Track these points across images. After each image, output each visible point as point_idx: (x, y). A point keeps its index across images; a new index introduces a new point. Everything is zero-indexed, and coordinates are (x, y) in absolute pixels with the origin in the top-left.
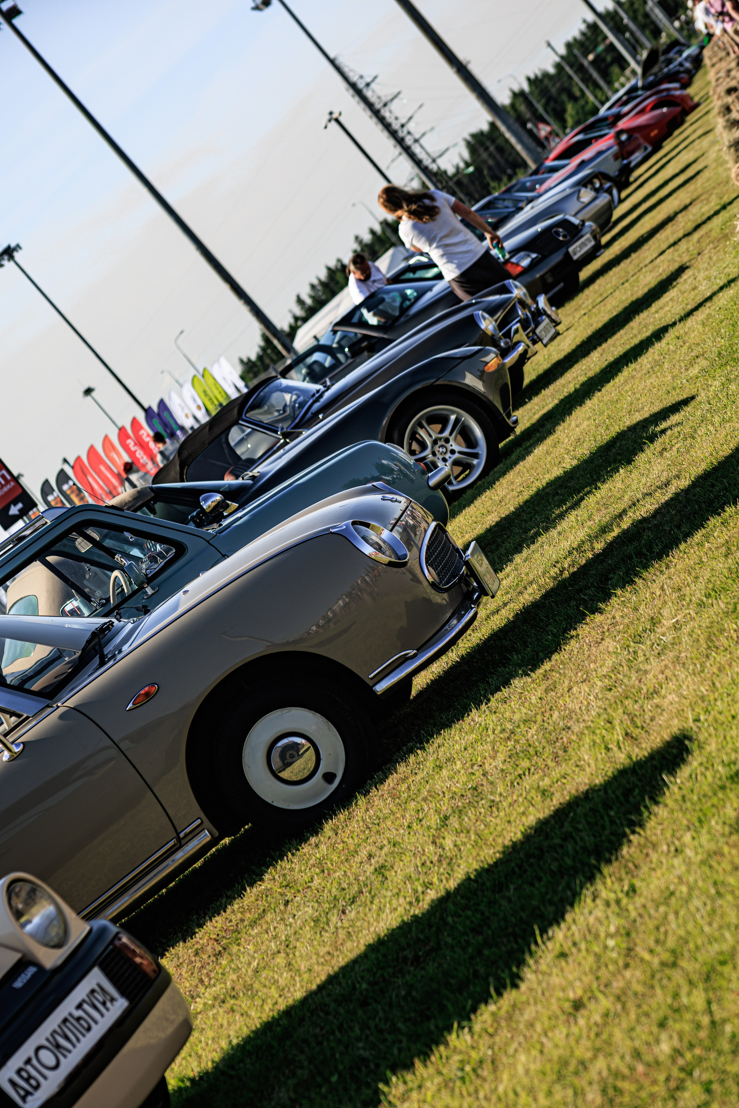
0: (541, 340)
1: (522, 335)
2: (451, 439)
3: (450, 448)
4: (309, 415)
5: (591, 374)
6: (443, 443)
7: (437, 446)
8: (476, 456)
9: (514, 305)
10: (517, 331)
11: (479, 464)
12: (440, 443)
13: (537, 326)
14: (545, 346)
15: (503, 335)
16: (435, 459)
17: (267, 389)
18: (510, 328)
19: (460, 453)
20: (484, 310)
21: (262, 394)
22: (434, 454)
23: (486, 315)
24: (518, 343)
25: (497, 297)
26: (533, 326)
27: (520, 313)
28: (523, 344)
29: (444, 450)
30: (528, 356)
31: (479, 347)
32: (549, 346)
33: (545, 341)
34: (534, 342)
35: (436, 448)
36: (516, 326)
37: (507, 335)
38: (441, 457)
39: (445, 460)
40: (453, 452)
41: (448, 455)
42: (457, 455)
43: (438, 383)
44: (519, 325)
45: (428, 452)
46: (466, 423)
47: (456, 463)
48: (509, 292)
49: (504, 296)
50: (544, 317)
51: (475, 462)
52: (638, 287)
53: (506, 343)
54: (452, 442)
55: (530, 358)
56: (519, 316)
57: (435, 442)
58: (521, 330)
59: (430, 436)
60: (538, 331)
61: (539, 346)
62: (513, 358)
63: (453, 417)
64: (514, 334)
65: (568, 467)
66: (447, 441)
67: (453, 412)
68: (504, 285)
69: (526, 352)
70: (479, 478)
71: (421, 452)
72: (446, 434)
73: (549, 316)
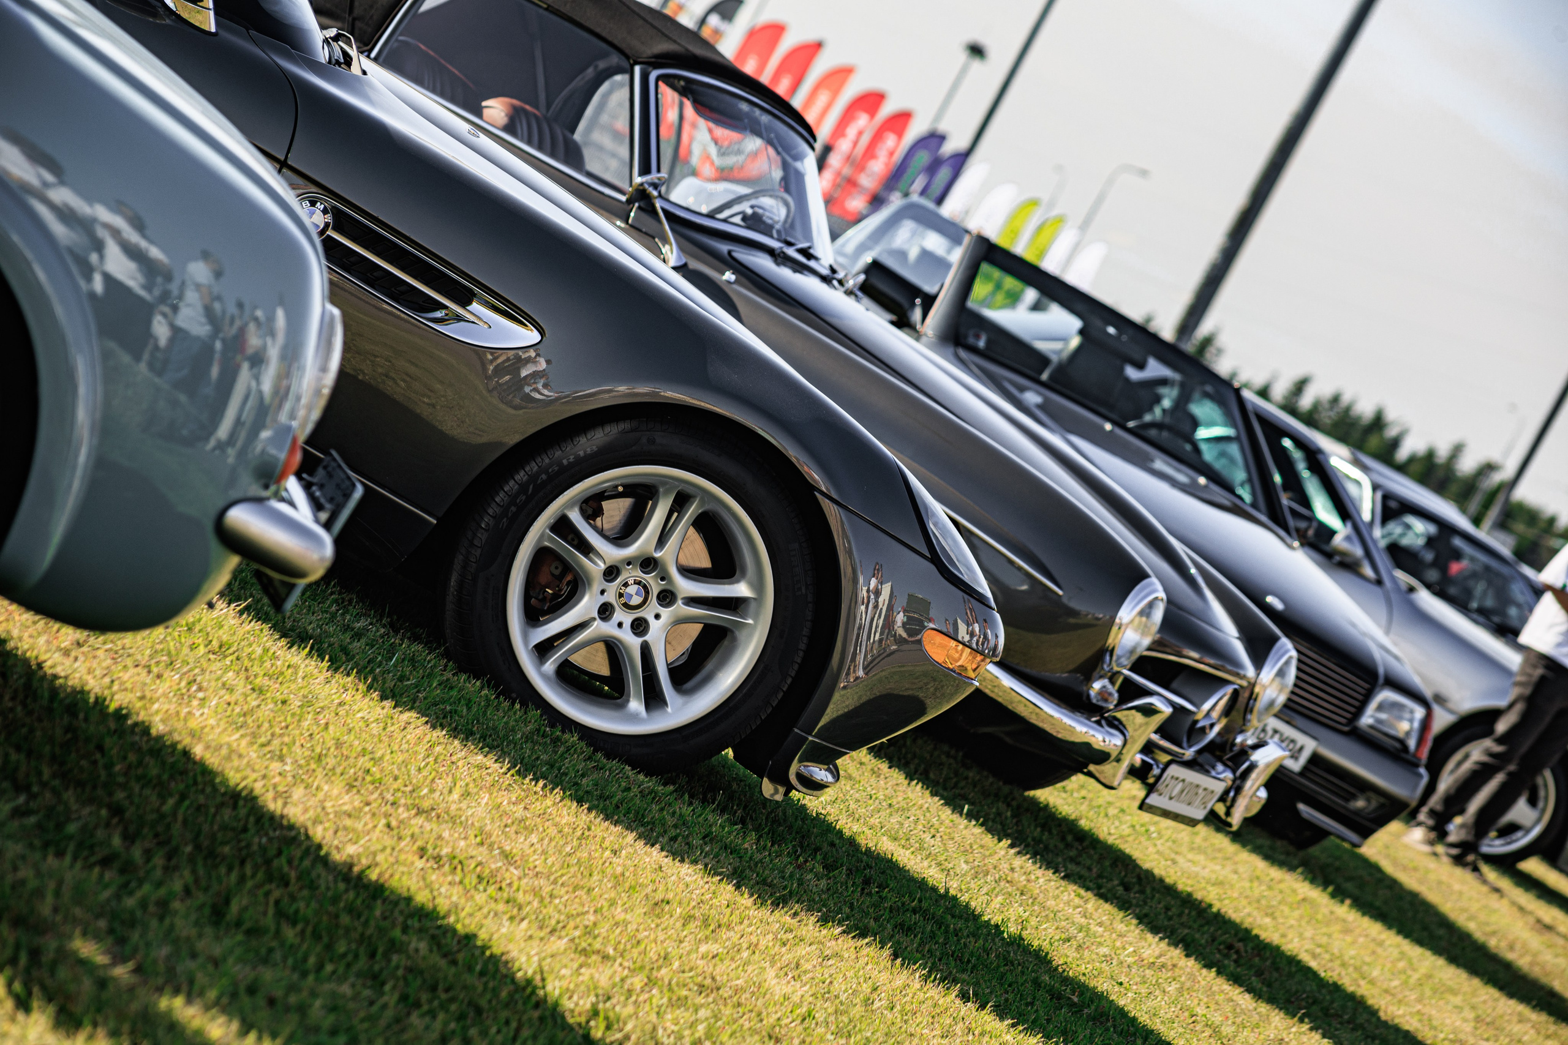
0: (1151, 789)
1: (1142, 729)
2: (680, 608)
3: (648, 614)
4: (724, 247)
5: (1064, 957)
6: (655, 590)
7: (638, 574)
8: (654, 699)
9: (1226, 682)
10: (1149, 711)
11: (634, 718)
12: (650, 579)
13: (1190, 764)
14: (1142, 806)
15: (1127, 681)
16: (598, 583)
17: (765, 118)
18: (1149, 693)
19: (646, 650)
20: (1172, 603)
21: (744, 107)
22: (611, 573)
23: (1158, 615)
24: (1117, 725)
25: (1227, 629)
26: (1189, 753)
27: (1207, 706)
28: (1118, 741)
29: (636, 600)
30: (1092, 768)
31: (989, 595)
32: (1146, 817)
33: (1154, 800)
34: (1139, 773)
35: (631, 574)
36: (1163, 702)
37: (1129, 692)
38: (610, 597)
39: (605, 611)
40: (640, 627)
41: (627, 619)
42: (633, 642)
43: (826, 504)
44: (1167, 710)
45: (611, 553)
46: (741, 635)
47: (612, 648)
48: (1259, 661)
49: (1240, 650)
50: (1229, 775)
51: (636, 705)
52: (1419, 1000)
53: (1104, 694)
54: (666, 613)
55: (1090, 774)
56: (1198, 706)
57: (648, 563)
58: (1156, 721)
59: (662, 541)
60: (1174, 770)
61: (1134, 789)
62: (1072, 729)
63: (741, 589)
64: (1141, 709)
65: (553, 988)
66: (667, 597)
67: (759, 587)
68: (1275, 639)
69: (1102, 757)
70: (589, 734)
71: (601, 532)
72: (687, 587)
73: (1237, 788)
